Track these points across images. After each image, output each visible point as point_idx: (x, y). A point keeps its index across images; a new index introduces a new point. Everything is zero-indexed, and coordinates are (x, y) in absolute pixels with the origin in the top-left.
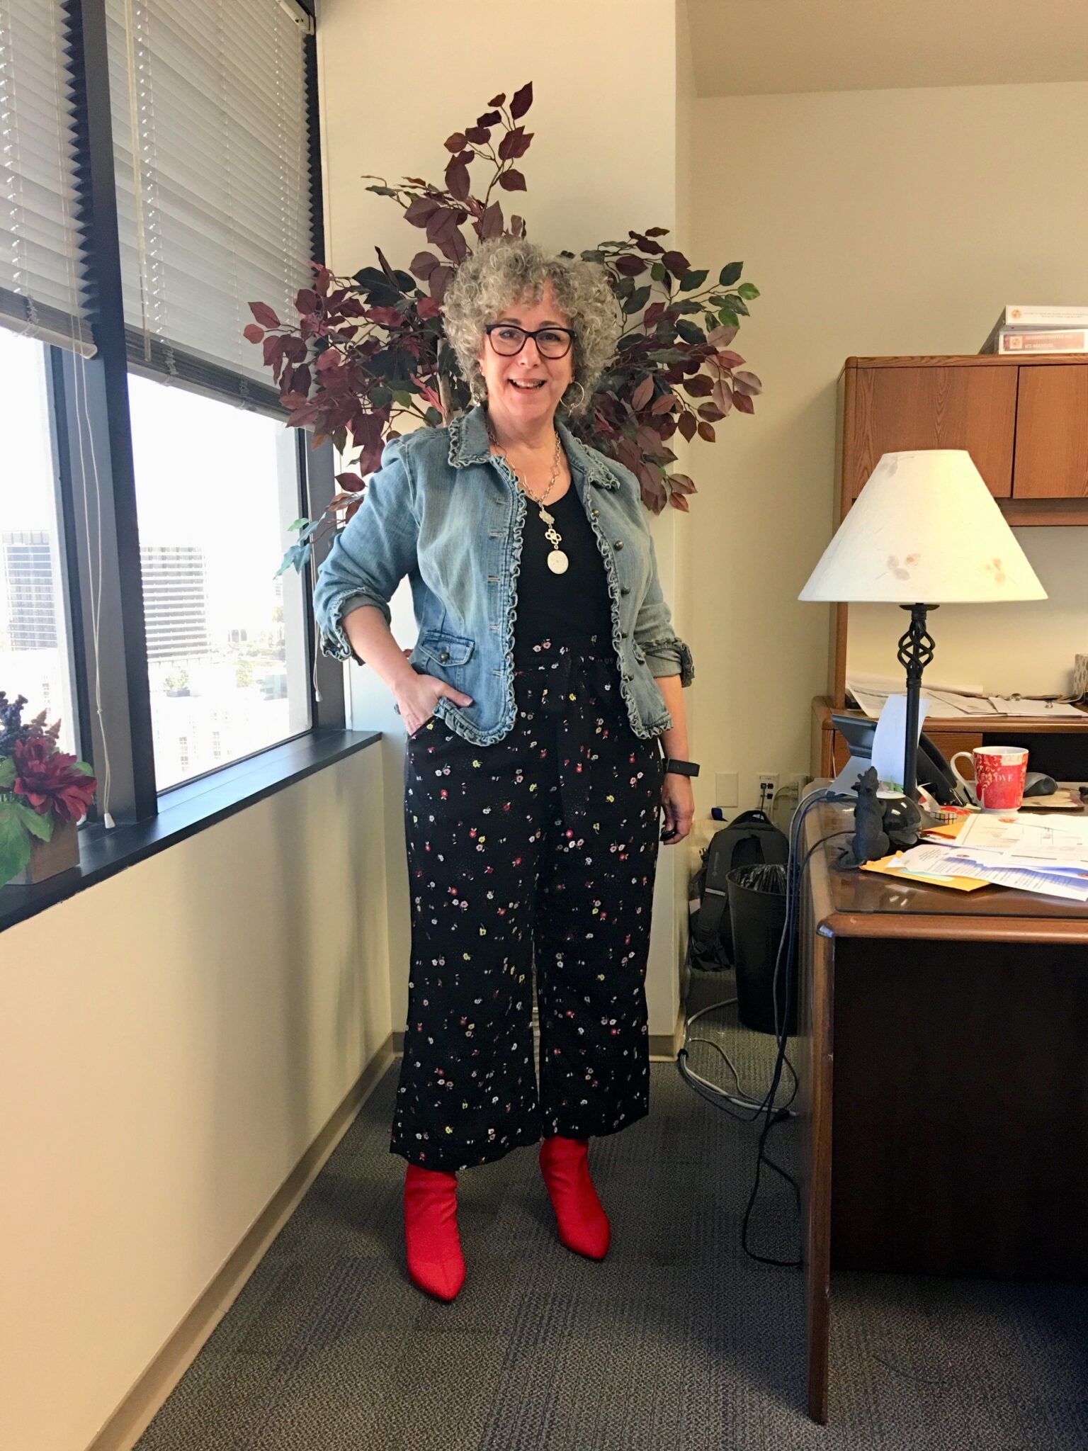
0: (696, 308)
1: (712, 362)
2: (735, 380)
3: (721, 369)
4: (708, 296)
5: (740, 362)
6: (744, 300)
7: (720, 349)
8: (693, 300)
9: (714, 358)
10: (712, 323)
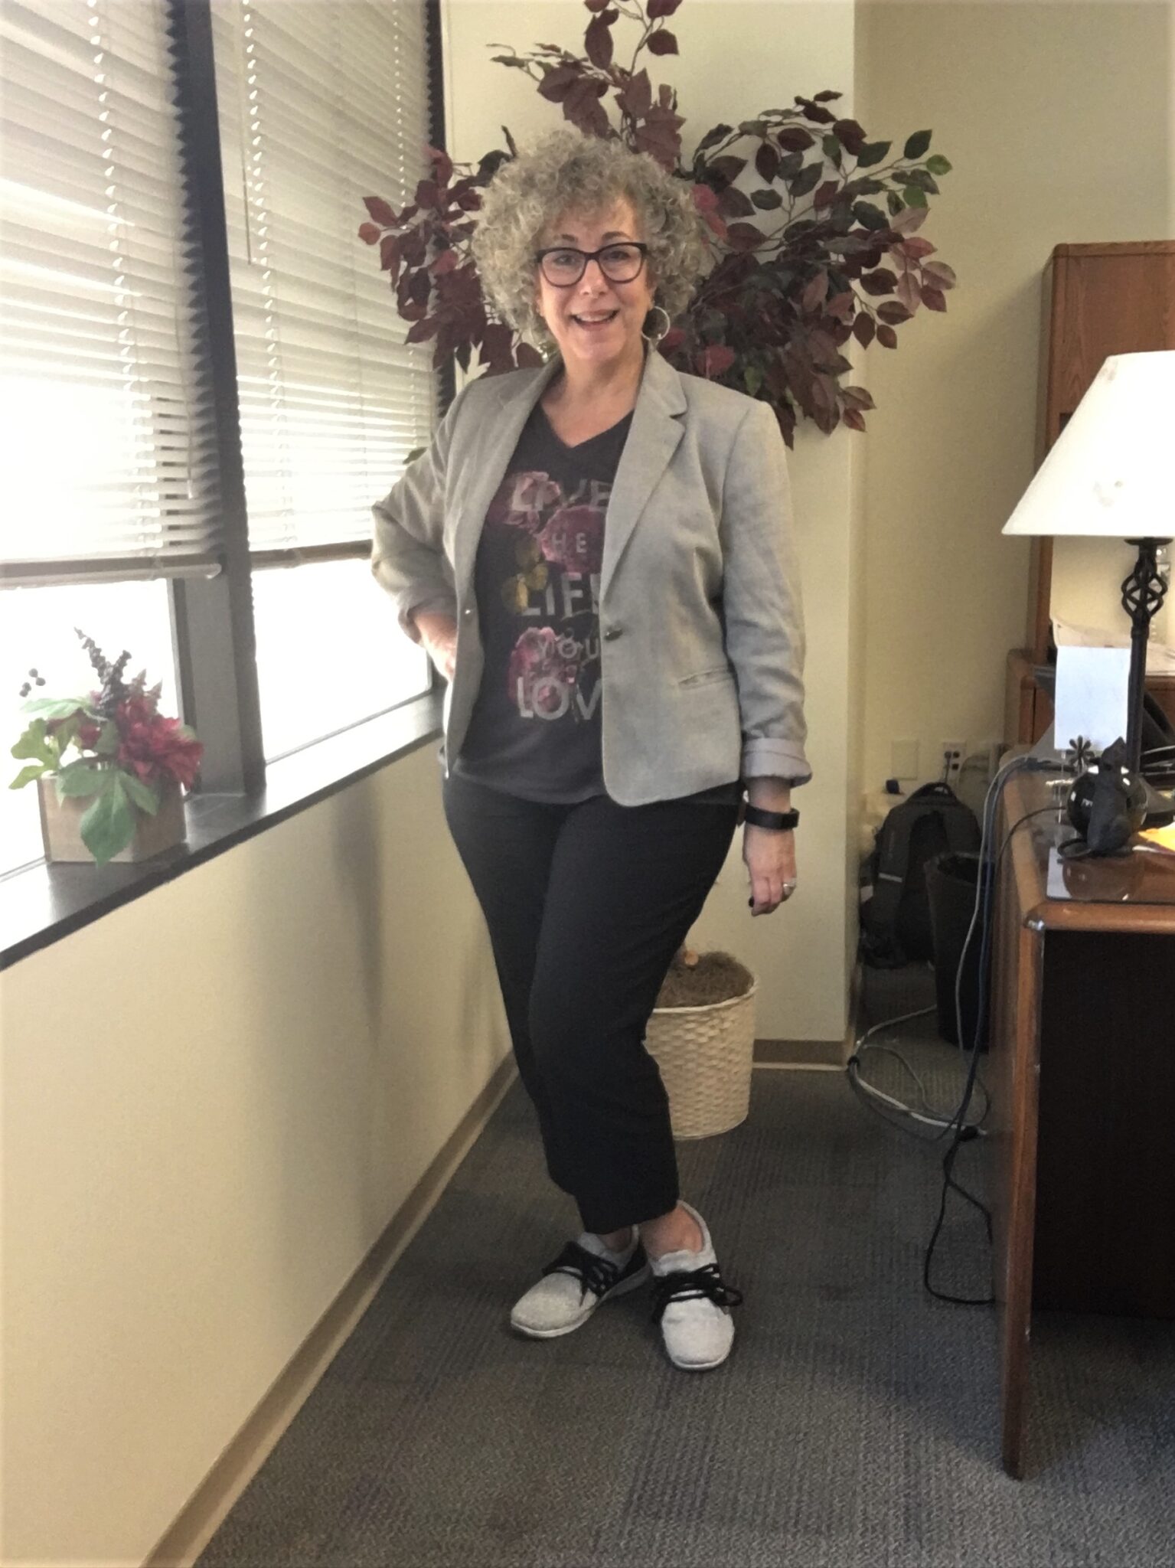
0: (876, 187)
1: (897, 252)
2: (925, 273)
3: (908, 259)
4: (890, 172)
5: (929, 249)
6: (933, 176)
7: (906, 236)
8: (873, 178)
9: (899, 246)
10: (896, 206)
